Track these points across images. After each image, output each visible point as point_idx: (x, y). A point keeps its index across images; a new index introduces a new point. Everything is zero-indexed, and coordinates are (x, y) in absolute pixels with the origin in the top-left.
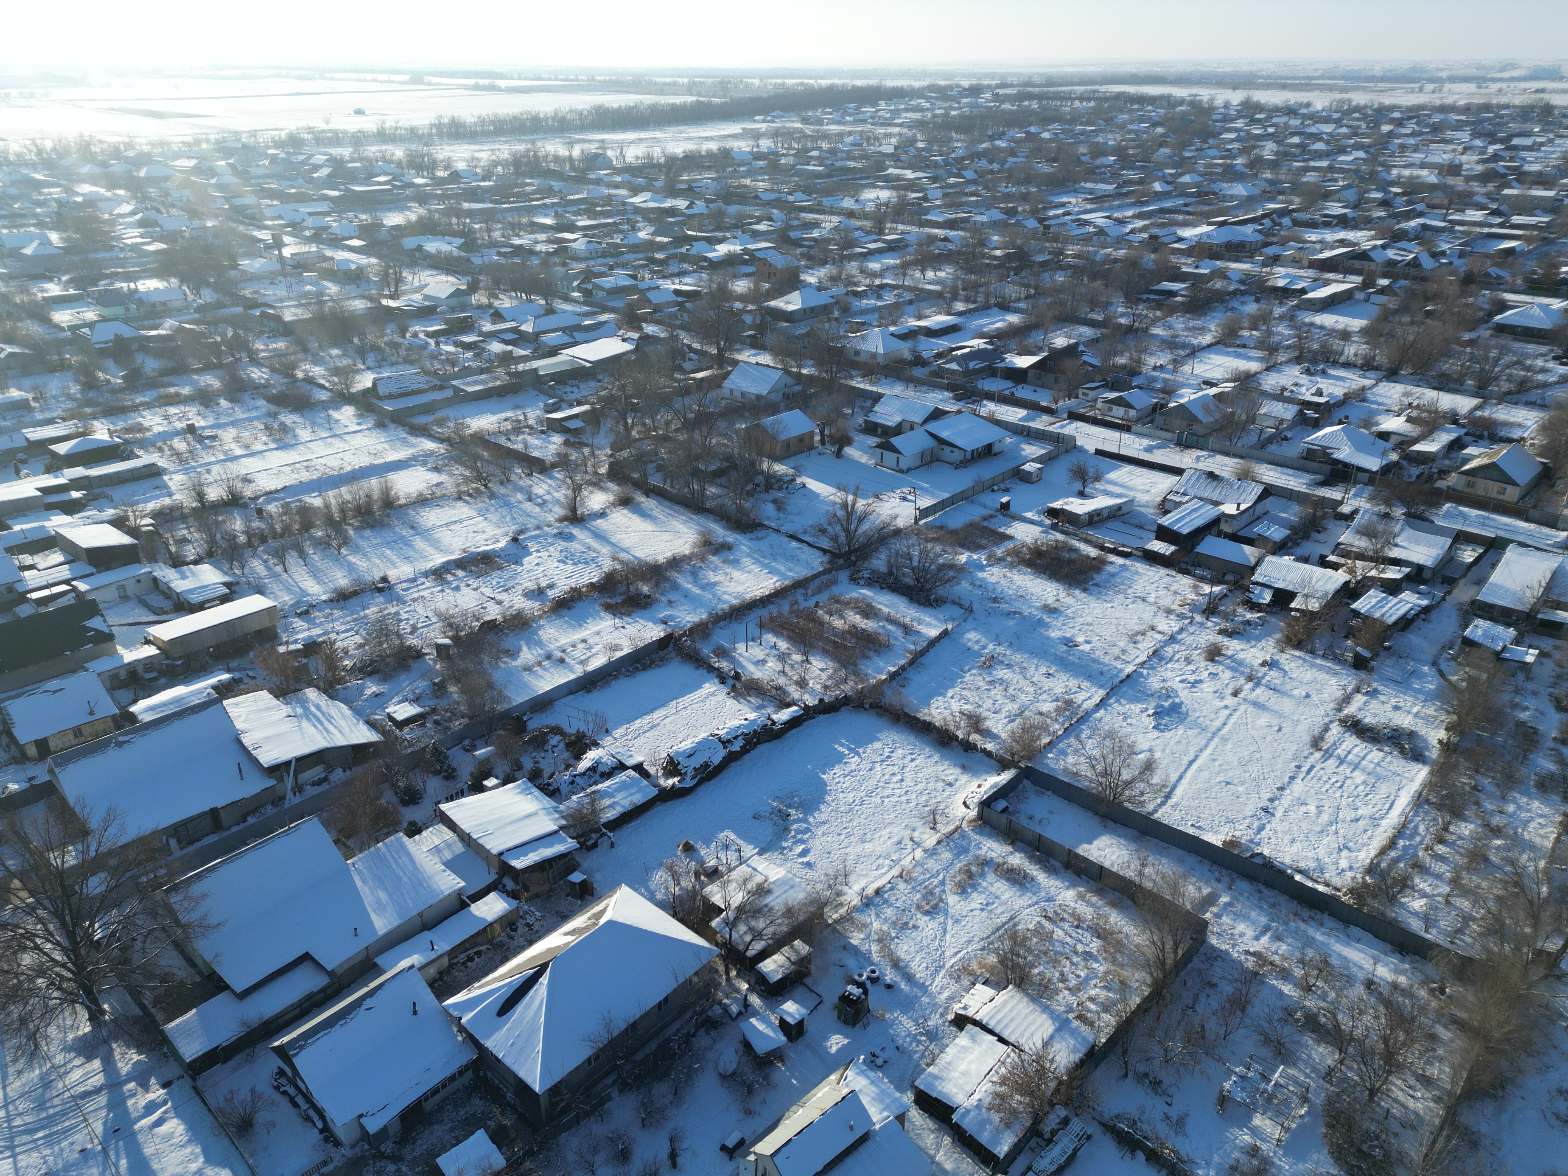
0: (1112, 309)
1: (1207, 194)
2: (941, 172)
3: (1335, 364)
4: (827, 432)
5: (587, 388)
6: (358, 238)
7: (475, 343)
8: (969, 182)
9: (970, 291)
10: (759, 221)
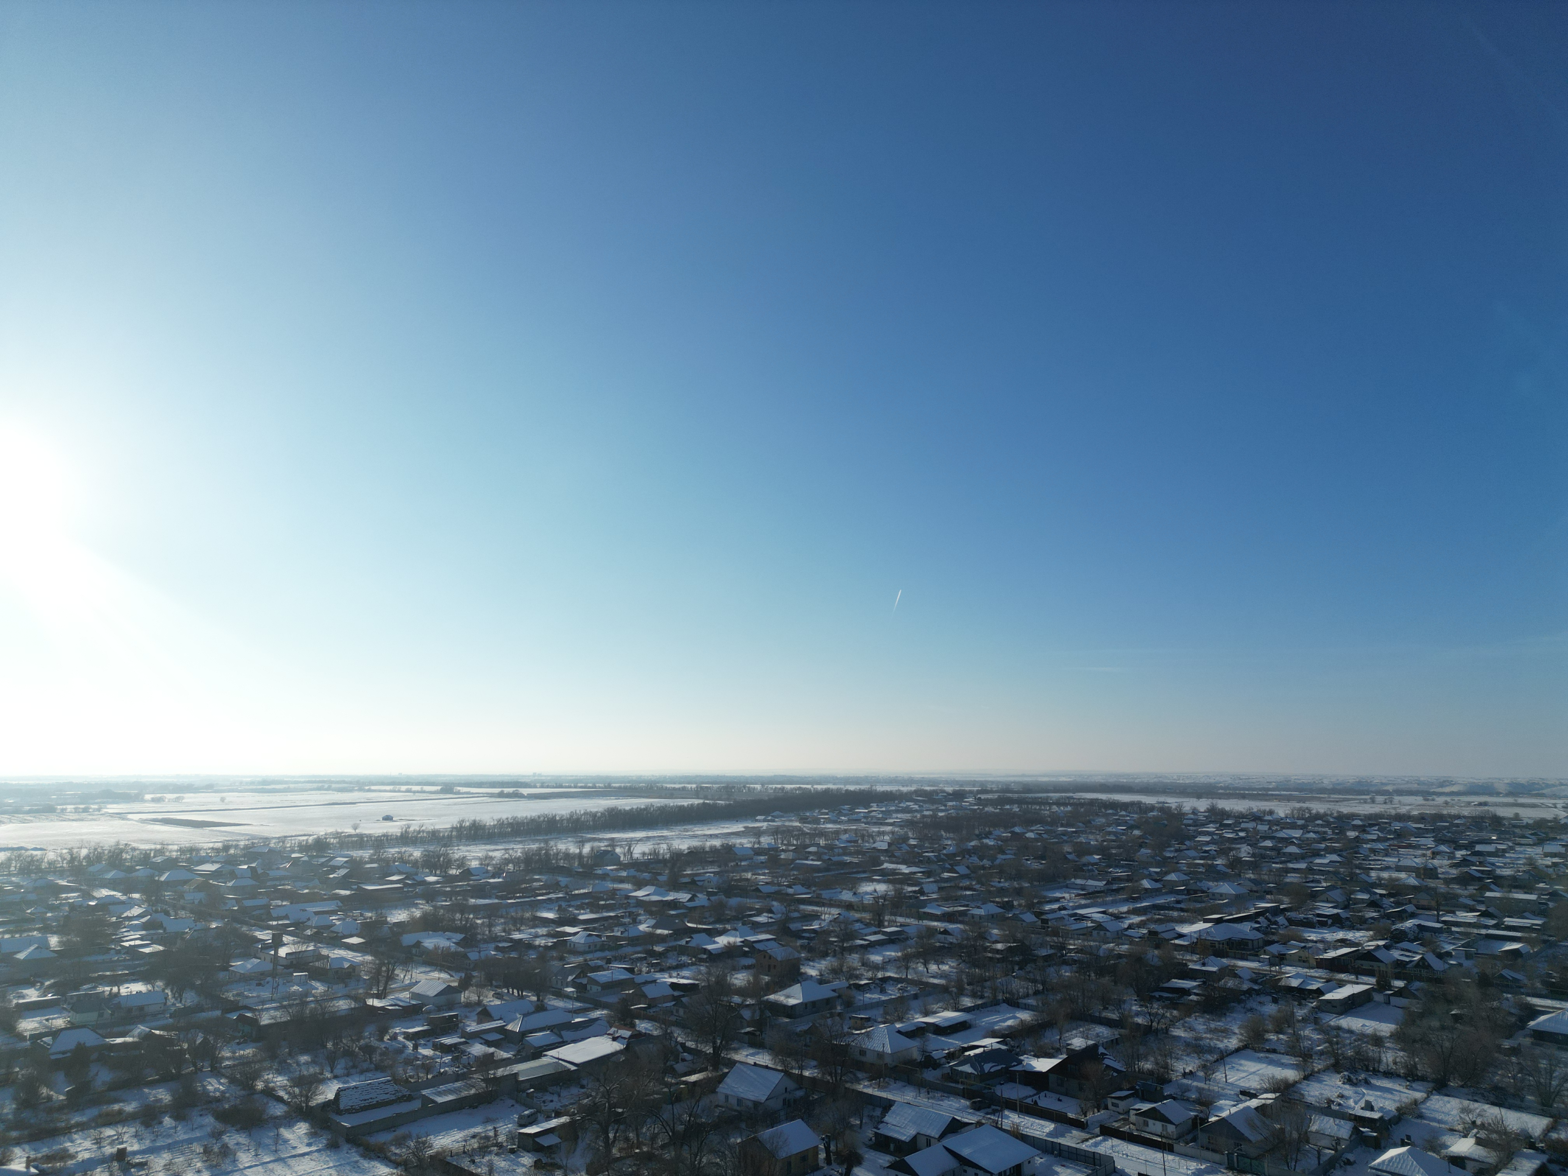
0: (1126, 1006)
1: (1196, 892)
2: (934, 867)
3: (1376, 1072)
4: (833, 1148)
5: (569, 1096)
6: (358, 936)
7: (455, 1046)
8: (963, 877)
9: (976, 986)
10: (759, 913)
